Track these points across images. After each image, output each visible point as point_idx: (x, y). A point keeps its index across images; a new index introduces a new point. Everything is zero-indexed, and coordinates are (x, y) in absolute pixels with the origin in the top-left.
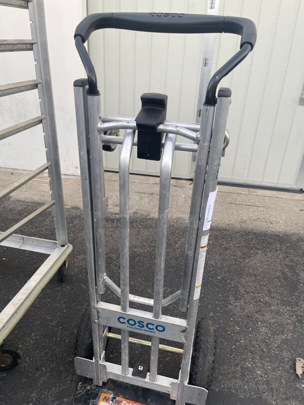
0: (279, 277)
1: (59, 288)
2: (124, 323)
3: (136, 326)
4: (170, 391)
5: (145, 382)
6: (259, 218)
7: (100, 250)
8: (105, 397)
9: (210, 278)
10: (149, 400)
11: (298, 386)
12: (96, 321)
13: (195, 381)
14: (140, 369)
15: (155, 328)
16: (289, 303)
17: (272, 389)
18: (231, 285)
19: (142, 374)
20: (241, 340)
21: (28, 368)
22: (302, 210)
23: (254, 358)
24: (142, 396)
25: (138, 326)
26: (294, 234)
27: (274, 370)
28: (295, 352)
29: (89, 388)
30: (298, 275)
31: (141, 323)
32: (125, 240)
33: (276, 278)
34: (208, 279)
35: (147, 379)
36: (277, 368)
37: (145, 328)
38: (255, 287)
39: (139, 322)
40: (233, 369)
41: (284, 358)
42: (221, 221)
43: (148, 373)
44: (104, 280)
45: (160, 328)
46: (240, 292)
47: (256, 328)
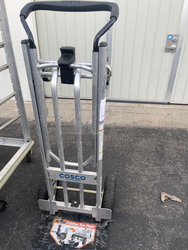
0: (154, 151)
1: (28, 166)
2: (63, 177)
4: (92, 213)
5: (78, 209)
6: (144, 120)
7: (46, 137)
8: (57, 220)
9: (115, 155)
10: (81, 220)
11: (162, 207)
12: (48, 178)
13: (105, 206)
14: (75, 203)
15: (80, 179)
16: (159, 165)
17: (148, 209)
18: (127, 157)
19: (76, 206)
20: (132, 185)
21: (12, 210)
22: (169, 114)
23: (138, 194)
24: (77, 218)
25: (71, 178)
26: (163, 128)
27: (149, 199)
28: (161, 189)
29: (47, 216)
30: (164, 149)
31: (72, 176)
32: (59, 130)
33: (152, 152)
34: (114, 155)
35: (79, 208)
36: (151, 198)
37: (75, 179)
38: (140, 157)
39: (71, 176)
40: (127, 200)
41: (155, 193)
42: (122, 123)
43: (80, 205)
44: (50, 154)
45: (83, 178)
46: (132, 160)
47: (140, 179)
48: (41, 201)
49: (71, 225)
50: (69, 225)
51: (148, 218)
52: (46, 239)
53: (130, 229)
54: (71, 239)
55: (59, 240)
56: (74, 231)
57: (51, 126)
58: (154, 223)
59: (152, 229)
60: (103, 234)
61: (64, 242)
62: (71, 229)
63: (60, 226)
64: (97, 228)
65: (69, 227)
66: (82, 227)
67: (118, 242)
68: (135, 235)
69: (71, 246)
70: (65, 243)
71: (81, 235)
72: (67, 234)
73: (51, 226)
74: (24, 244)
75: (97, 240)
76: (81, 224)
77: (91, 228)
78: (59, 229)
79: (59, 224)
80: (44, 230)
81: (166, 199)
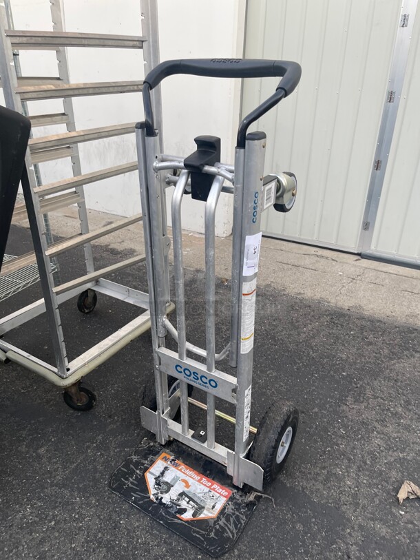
2: (181, 372)
3: (191, 378)
4: (226, 462)
5: (202, 447)
8: (165, 457)
9: (332, 372)
12: (157, 366)
14: (201, 433)
15: (208, 382)
17: (358, 504)
18: (356, 384)
20: (342, 444)
24: (202, 467)
25: (193, 377)
27: (370, 486)
28: (409, 474)
29: (152, 444)
34: (329, 372)
35: (205, 445)
36: (375, 484)
37: (200, 381)
38: (389, 393)
39: (194, 373)
40: (317, 470)
41: (390, 478)
42: (380, 310)
43: (208, 439)
45: (213, 384)
46: (365, 394)
47: (368, 438)
48: (145, 409)
49: (186, 474)
50: (184, 473)
51: (349, 520)
52: (135, 482)
53: (299, 526)
54: (175, 498)
55: (156, 492)
56: (187, 486)
57: (224, 285)
58: (358, 536)
59: (348, 544)
60: (238, 513)
61: (162, 498)
62: (184, 481)
63: (166, 469)
64: (231, 499)
65: (182, 476)
66: (205, 485)
67: (262, 540)
68: (304, 542)
69: (170, 510)
70: (163, 501)
71: (195, 499)
72: (173, 486)
73: (152, 462)
74: (98, 475)
75: (223, 520)
76: (204, 479)
77: (220, 493)
78: (162, 473)
79: (165, 465)
80: (137, 464)
81: (411, 497)
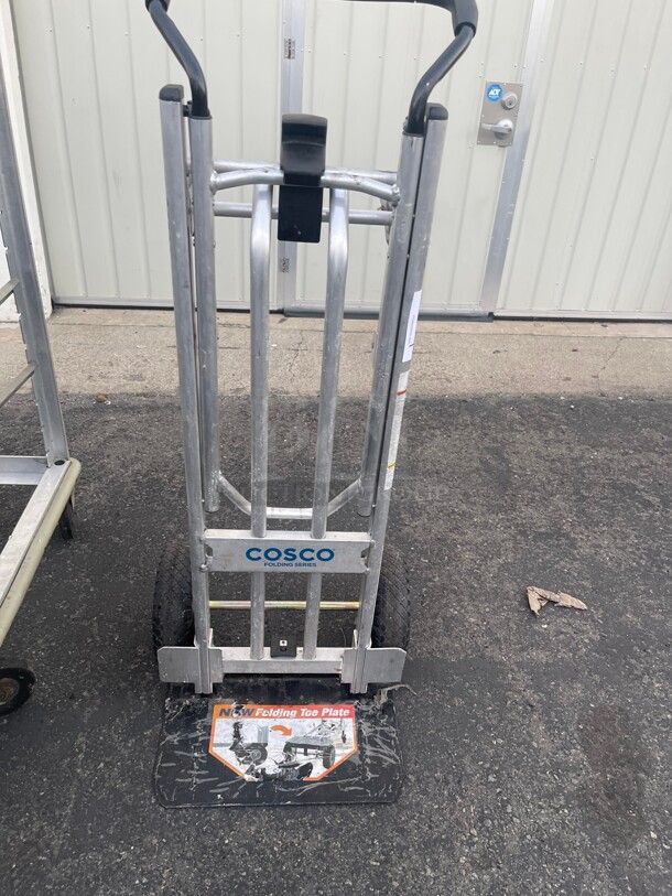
0: (478, 469)
2: (259, 558)
3: (281, 560)
4: (341, 669)
5: (295, 663)
6: (425, 374)
8: (223, 710)
10: (302, 697)
11: (536, 628)
12: (203, 566)
14: (281, 644)
15: (315, 557)
16: (500, 508)
17: (498, 640)
19: (289, 652)
20: (434, 577)
22: (498, 351)
23: (461, 600)
24: (288, 694)
25: (286, 559)
26: (489, 395)
27: (495, 611)
28: (523, 579)
29: (188, 702)
30: (507, 461)
31: (290, 552)
33: (474, 472)
35: (299, 658)
36: (498, 608)
37: (299, 560)
39: (287, 551)
40: (430, 623)
41: (508, 592)
42: (357, 386)
44: (219, 483)
45: (325, 555)
46: (417, 503)
47: (455, 555)
48: (169, 651)
49: (272, 717)
50: (268, 717)
51: (502, 663)
52: (203, 772)
53: (458, 701)
54: (283, 759)
55: (247, 767)
56: (287, 732)
57: (108, 407)
58: (523, 678)
59: (520, 692)
60: (380, 728)
61: (263, 770)
62: (276, 728)
63: (237, 726)
64: (359, 715)
65: (270, 723)
66: (311, 717)
67: (430, 743)
68: (475, 717)
69: (289, 778)
70: (269, 772)
71: (313, 743)
72: (266, 745)
73: (208, 729)
74: (128, 798)
75: (368, 747)
76: (303, 710)
77: (339, 717)
78: (237, 735)
79: (232, 721)
80: (185, 744)
81: (544, 604)
